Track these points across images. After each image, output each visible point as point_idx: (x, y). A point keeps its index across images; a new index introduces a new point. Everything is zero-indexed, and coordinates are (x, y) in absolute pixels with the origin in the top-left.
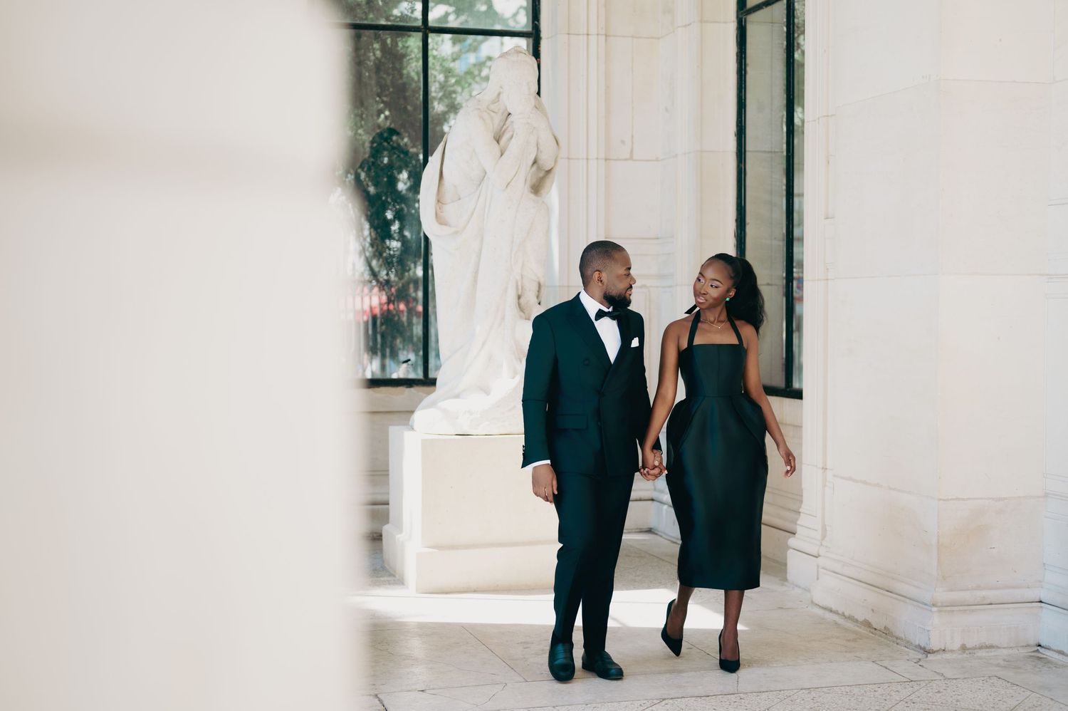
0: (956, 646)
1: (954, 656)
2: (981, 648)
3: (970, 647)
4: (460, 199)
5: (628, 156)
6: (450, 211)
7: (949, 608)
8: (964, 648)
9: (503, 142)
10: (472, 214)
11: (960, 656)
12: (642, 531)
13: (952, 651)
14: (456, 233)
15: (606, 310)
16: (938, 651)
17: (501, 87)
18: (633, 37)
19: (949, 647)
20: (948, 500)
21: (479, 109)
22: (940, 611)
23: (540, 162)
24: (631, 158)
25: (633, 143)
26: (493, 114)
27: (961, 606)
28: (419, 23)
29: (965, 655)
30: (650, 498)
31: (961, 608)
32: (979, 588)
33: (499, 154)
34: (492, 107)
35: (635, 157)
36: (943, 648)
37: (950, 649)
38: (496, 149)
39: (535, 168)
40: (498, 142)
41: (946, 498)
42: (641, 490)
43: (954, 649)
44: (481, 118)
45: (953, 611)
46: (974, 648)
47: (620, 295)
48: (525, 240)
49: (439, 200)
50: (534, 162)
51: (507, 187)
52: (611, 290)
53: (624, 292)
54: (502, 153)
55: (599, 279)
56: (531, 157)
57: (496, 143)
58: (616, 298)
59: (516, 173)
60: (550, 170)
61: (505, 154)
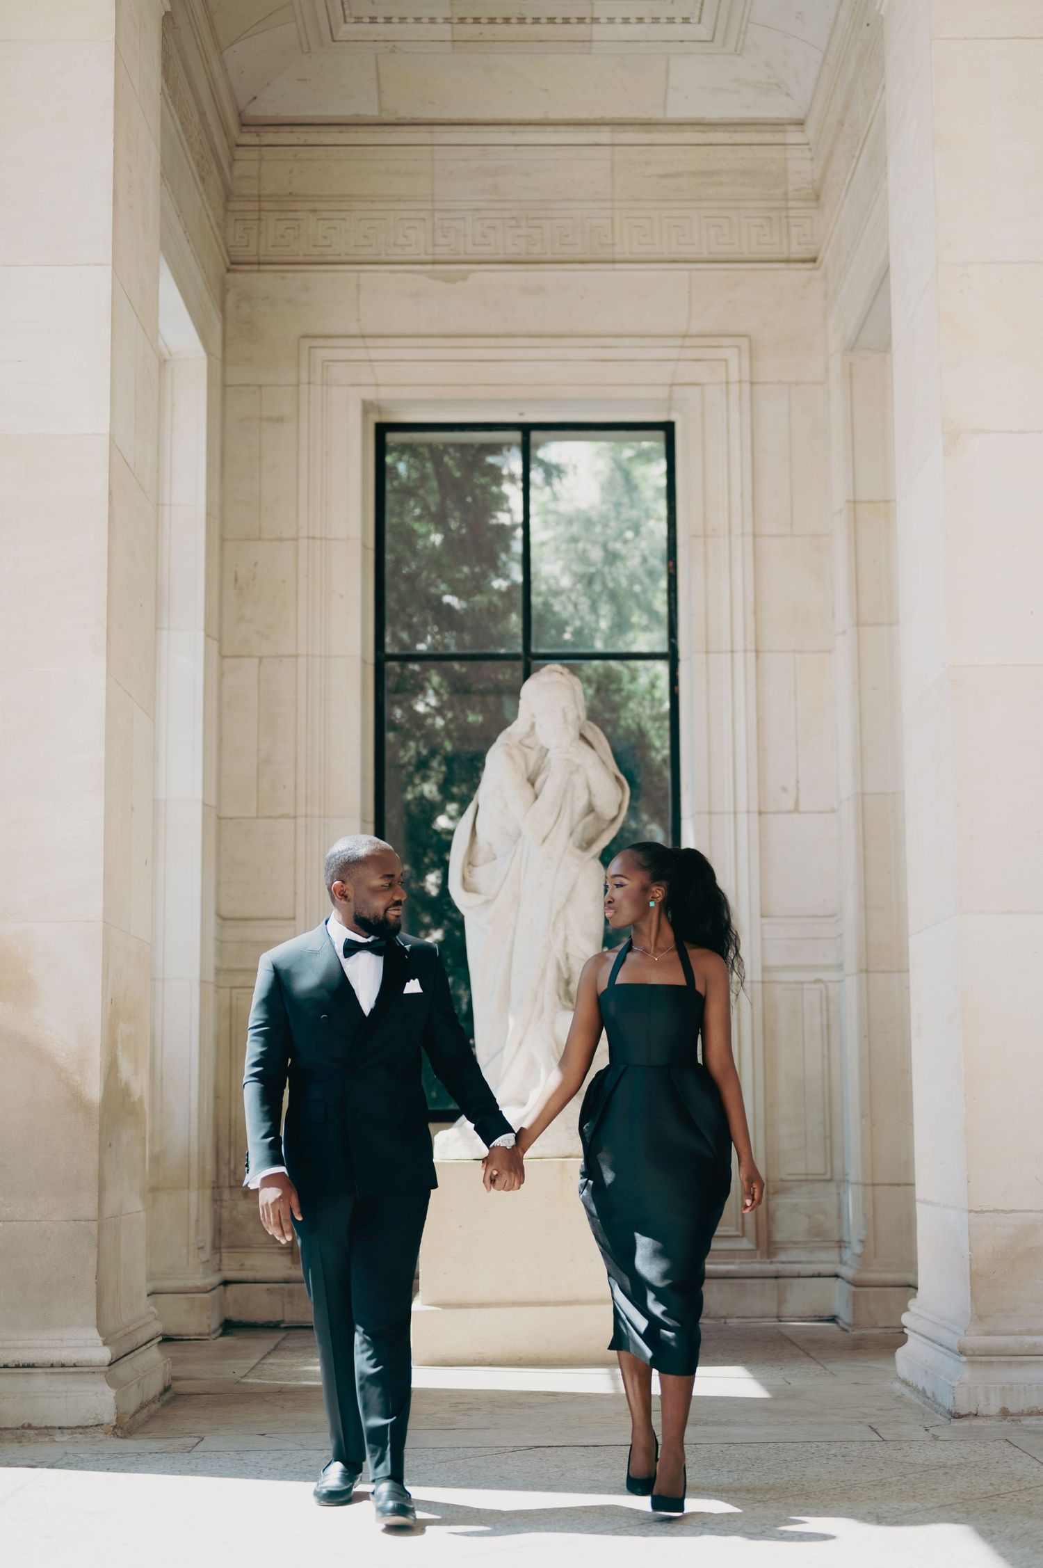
0: (994, 1409)
1: (989, 1423)
2: (1030, 1414)
3: (1015, 1412)
4: (495, 859)
5: (791, 806)
6: (481, 875)
7: (984, 1359)
8: (1005, 1413)
9: (537, 784)
10: (505, 878)
11: (998, 1424)
12: (821, 1319)
13: (987, 1416)
14: (488, 902)
15: (361, 939)
16: (966, 1416)
17: (533, 716)
18: (795, 651)
19: (983, 1410)
20: (982, 1212)
21: (507, 744)
22: (972, 1362)
23: (598, 809)
24: (796, 810)
25: (798, 790)
26: (526, 750)
27: (1002, 1355)
28: (519, 649)
29: (1005, 1423)
30: (833, 1273)
31: (1003, 1359)
32: (1030, 1332)
33: (533, 798)
34: (527, 742)
35: (801, 809)
36: (975, 1413)
37: (984, 1413)
38: (528, 792)
39: (591, 817)
40: (533, 785)
41: (979, 1209)
42: (822, 1262)
43: (992, 1414)
44: (511, 757)
45: (992, 1362)
46: (1022, 1414)
47: (376, 917)
48: (564, 906)
49: (470, 862)
50: (591, 809)
51: (544, 841)
52: (360, 910)
53: (381, 913)
54: (536, 797)
55: (342, 893)
56: (581, 803)
57: (529, 785)
58: (371, 921)
59: (555, 822)
60: (614, 820)
61: (540, 798)
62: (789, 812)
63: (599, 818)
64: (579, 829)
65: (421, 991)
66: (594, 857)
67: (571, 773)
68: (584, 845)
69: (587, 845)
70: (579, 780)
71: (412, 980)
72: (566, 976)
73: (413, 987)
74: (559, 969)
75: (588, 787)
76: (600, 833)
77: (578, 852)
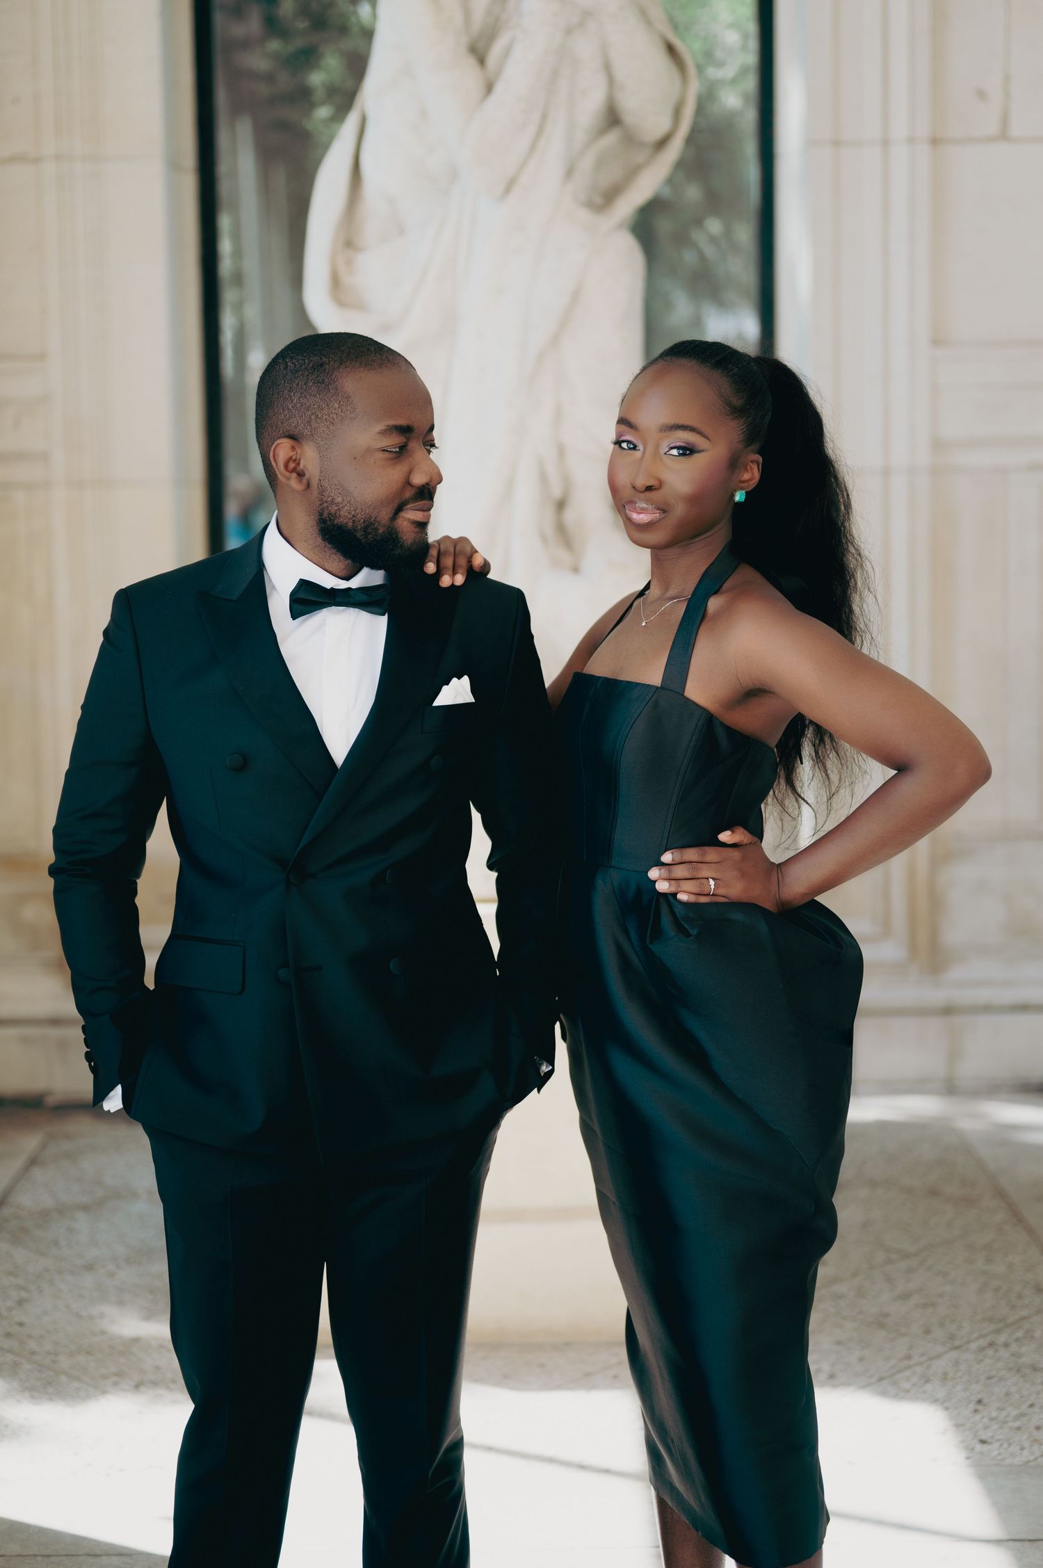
4: (403, 232)
5: (993, 126)
15: (329, 581)
23: (629, 119)
24: (1003, 135)
25: (1007, 95)
33: (482, 89)
35: (1014, 132)
38: (470, 76)
39: (612, 138)
40: (482, 61)
47: (369, 526)
48: (555, 340)
49: (348, 241)
50: (612, 118)
51: (508, 189)
52: (334, 509)
53: (384, 515)
54: (489, 88)
55: (292, 465)
56: (591, 104)
57: (471, 62)
58: (359, 534)
59: (533, 147)
60: (662, 143)
61: (499, 88)
62: (990, 139)
63: (630, 140)
64: (587, 163)
65: (471, 699)
66: (620, 226)
67: (569, 31)
68: (598, 200)
69: (606, 198)
70: (586, 48)
71: (455, 680)
72: (557, 492)
73: (457, 692)
74: (543, 478)
75: (607, 68)
76: (632, 174)
77: (584, 215)
